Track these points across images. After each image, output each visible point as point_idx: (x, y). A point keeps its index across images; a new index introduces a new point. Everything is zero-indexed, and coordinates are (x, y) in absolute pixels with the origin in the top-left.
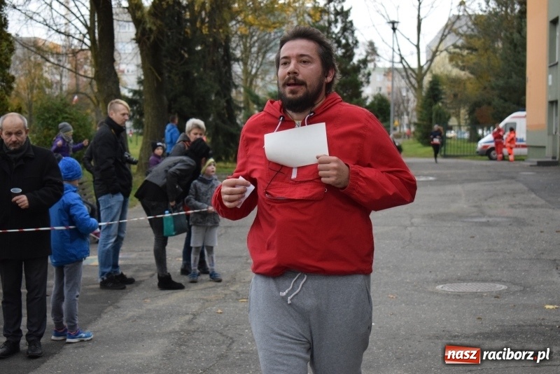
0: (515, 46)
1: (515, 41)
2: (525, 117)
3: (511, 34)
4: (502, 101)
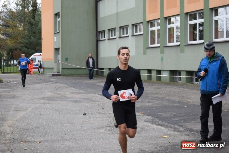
0: (32, 25)
1: (32, 23)
2: (40, 55)
3: (29, 19)
4: (26, 48)
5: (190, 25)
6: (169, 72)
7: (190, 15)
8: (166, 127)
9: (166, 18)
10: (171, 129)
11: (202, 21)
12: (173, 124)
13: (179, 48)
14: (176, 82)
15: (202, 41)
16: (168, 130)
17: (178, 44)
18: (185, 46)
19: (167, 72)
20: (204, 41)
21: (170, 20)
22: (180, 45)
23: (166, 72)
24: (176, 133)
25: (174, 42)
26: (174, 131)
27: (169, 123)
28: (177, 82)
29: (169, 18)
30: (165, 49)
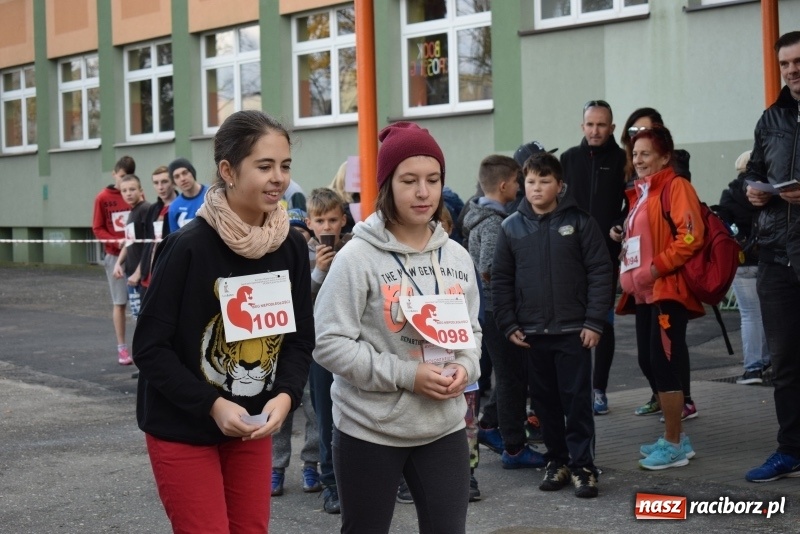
5: (133, 85)
6: (68, 233)
7: (132, 54)
8: (55, 385)
9: (55, 61)
10: (71, 390)
11: (167, 70)
12: (74, 377)
13: (99, 157)
14: (92, 264)
15: (169, 135)
16: (62, 392)
17: (95, 143)
18: (117, 151)
19: (61, 233)
20: (176, 134)
21: (67, 67)
22: (103, 148)
23: (58, 233)
24: (84, 399)
25: (81, 138)
26: (78, 394)
27: (64, 376)
28: (96, 264)
29: (66, 61)
30: (54, 160)
